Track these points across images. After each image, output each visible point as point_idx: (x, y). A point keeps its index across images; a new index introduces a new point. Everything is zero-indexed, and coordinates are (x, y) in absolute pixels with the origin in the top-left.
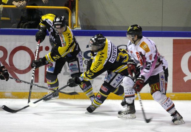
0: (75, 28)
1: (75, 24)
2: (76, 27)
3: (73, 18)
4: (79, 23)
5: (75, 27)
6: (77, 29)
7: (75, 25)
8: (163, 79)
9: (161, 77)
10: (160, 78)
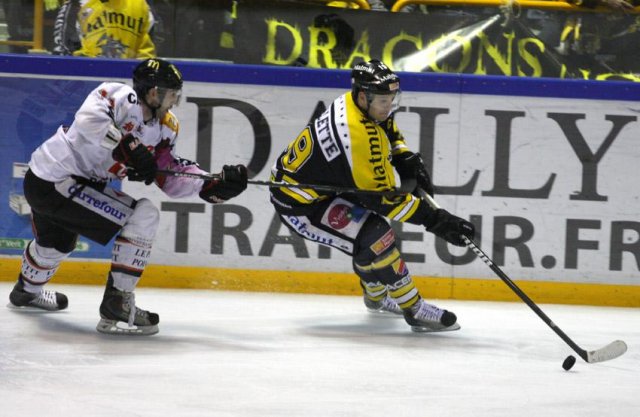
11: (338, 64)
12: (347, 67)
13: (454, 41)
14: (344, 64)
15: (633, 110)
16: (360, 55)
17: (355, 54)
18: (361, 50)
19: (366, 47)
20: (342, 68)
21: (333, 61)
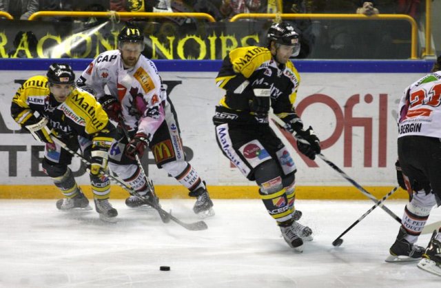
0: (425, 56)
1: (425, 49)
2: (427, 54)
3: (420, 37)
4: (433, 47)
5: (424, 54)
6: (428, 58)
7: (425, 51)
8: (174, 132)
9: (172, 129)
10: (170, 130)
11: (9, 55)
12: (15, 57)
13: (80, 37)
14: (13, 54)
15: (178, 77)
16: (22, 49)
17: (20, 48)
18: (23, 45)
19: (26, 44)
20: (11, 57)
21: (6, 52)
